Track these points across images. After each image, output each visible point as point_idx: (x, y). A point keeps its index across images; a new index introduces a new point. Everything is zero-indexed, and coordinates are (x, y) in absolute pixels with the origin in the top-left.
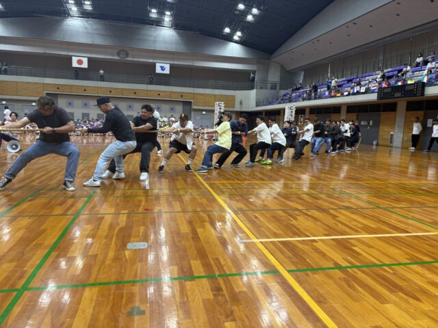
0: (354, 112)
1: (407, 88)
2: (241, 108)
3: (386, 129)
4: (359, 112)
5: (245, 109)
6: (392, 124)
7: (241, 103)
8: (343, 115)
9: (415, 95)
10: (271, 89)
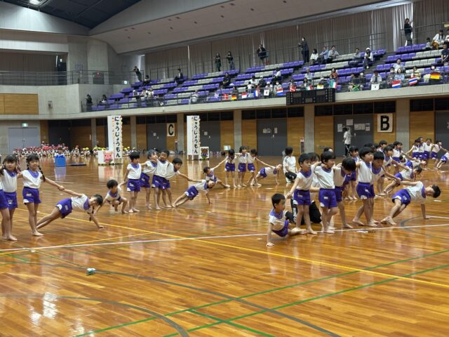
0: (252, 118)
1: (318, 94)
2: (51, 114)
3: (295, 136)
4: (259, 117)
5: (58, 115)
6: (302, 131)
7: (50, 105)
8: (238, 122)
9: (327, 101)
10: (95, 82)
